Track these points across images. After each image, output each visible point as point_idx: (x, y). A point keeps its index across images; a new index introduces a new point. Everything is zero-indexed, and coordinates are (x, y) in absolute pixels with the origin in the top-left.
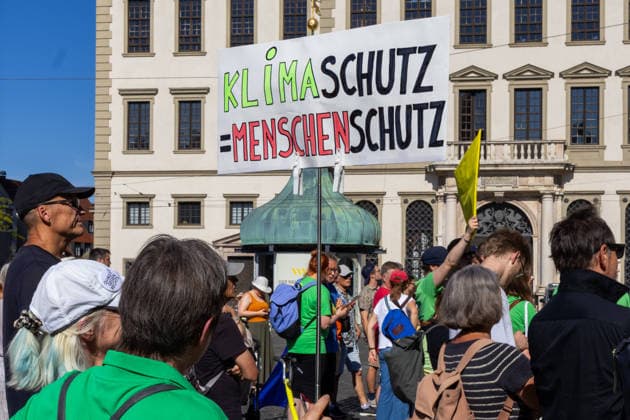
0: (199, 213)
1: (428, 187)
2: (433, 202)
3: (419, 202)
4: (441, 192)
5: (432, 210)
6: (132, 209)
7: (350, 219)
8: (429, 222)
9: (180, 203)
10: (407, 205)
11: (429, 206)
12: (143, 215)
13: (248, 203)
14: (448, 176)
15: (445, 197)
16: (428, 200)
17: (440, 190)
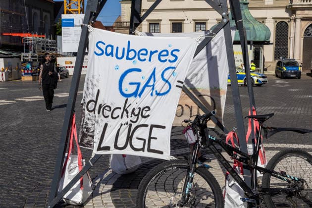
0: (181, 27)
1: (287, 15)
2: (289, 22)
3: (282, 22)
4: (293, 17)
5: (288, 25)
6: (151, 26)
7: (261, 30)
8: (286, 31)
9: (173, 23)
10: (276, 24)
11: (287, 24)
12: (156, 29)
13: (203, 23)
14: (297, 10)
15: (295, 20)
16: (286, 21)
17: (292, 17)
